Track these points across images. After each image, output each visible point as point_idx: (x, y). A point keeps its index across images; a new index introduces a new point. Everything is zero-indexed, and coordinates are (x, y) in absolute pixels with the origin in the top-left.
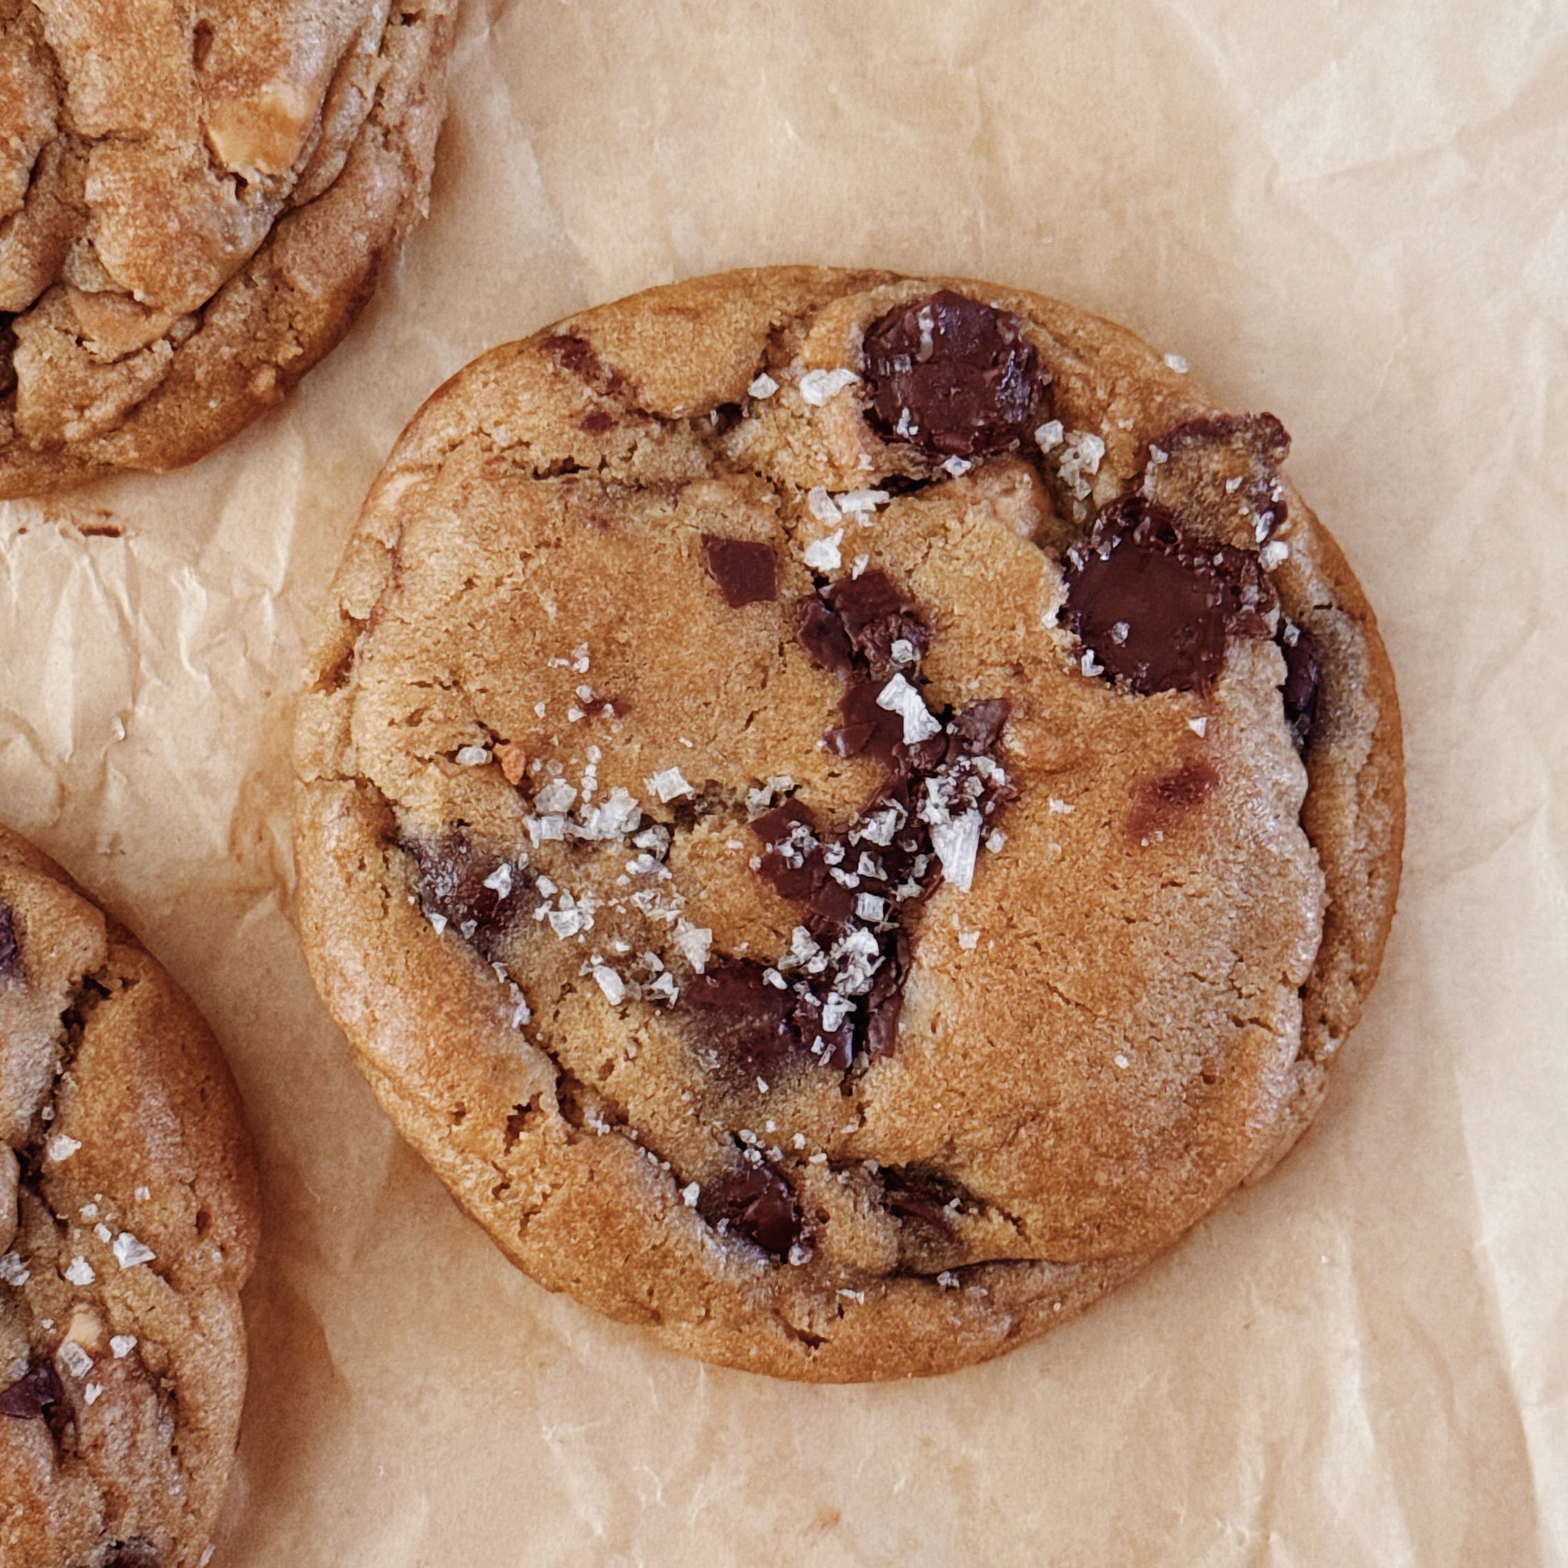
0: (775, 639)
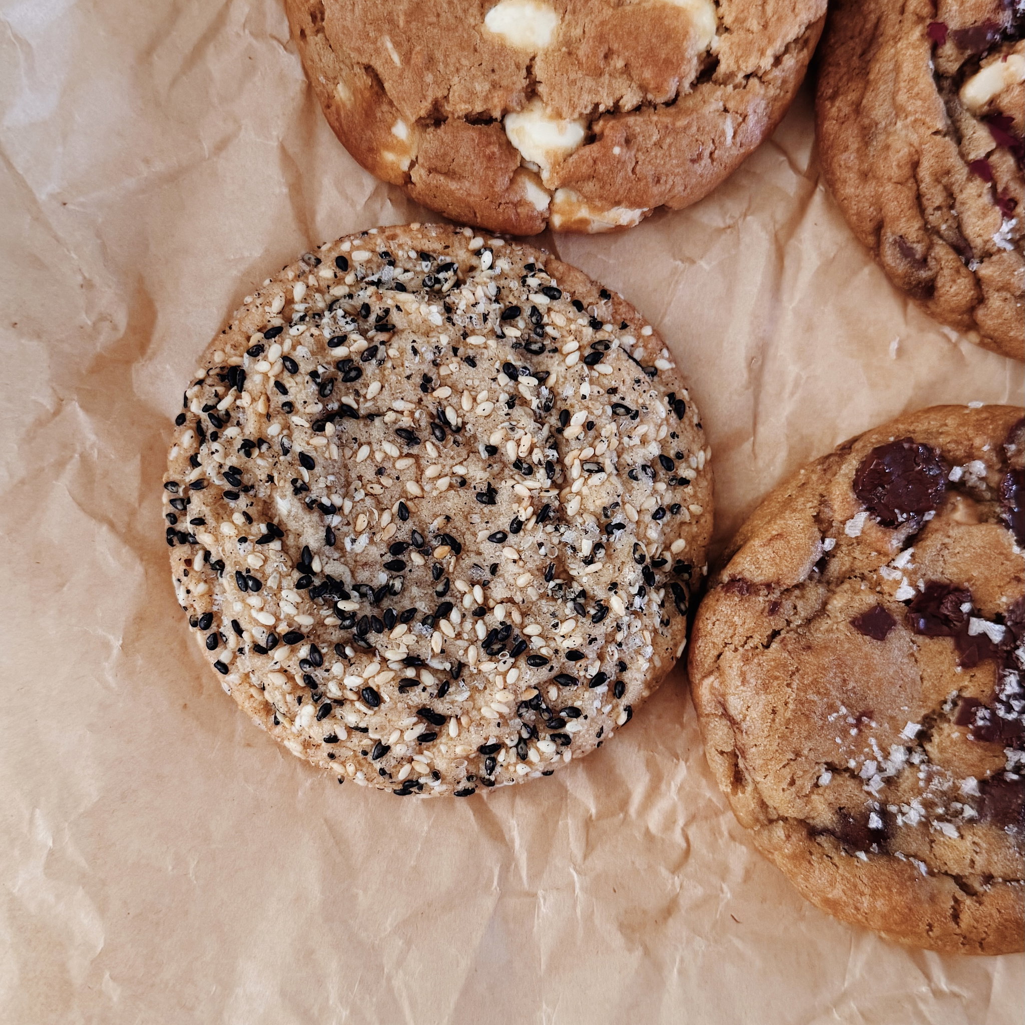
0: (908, 639)
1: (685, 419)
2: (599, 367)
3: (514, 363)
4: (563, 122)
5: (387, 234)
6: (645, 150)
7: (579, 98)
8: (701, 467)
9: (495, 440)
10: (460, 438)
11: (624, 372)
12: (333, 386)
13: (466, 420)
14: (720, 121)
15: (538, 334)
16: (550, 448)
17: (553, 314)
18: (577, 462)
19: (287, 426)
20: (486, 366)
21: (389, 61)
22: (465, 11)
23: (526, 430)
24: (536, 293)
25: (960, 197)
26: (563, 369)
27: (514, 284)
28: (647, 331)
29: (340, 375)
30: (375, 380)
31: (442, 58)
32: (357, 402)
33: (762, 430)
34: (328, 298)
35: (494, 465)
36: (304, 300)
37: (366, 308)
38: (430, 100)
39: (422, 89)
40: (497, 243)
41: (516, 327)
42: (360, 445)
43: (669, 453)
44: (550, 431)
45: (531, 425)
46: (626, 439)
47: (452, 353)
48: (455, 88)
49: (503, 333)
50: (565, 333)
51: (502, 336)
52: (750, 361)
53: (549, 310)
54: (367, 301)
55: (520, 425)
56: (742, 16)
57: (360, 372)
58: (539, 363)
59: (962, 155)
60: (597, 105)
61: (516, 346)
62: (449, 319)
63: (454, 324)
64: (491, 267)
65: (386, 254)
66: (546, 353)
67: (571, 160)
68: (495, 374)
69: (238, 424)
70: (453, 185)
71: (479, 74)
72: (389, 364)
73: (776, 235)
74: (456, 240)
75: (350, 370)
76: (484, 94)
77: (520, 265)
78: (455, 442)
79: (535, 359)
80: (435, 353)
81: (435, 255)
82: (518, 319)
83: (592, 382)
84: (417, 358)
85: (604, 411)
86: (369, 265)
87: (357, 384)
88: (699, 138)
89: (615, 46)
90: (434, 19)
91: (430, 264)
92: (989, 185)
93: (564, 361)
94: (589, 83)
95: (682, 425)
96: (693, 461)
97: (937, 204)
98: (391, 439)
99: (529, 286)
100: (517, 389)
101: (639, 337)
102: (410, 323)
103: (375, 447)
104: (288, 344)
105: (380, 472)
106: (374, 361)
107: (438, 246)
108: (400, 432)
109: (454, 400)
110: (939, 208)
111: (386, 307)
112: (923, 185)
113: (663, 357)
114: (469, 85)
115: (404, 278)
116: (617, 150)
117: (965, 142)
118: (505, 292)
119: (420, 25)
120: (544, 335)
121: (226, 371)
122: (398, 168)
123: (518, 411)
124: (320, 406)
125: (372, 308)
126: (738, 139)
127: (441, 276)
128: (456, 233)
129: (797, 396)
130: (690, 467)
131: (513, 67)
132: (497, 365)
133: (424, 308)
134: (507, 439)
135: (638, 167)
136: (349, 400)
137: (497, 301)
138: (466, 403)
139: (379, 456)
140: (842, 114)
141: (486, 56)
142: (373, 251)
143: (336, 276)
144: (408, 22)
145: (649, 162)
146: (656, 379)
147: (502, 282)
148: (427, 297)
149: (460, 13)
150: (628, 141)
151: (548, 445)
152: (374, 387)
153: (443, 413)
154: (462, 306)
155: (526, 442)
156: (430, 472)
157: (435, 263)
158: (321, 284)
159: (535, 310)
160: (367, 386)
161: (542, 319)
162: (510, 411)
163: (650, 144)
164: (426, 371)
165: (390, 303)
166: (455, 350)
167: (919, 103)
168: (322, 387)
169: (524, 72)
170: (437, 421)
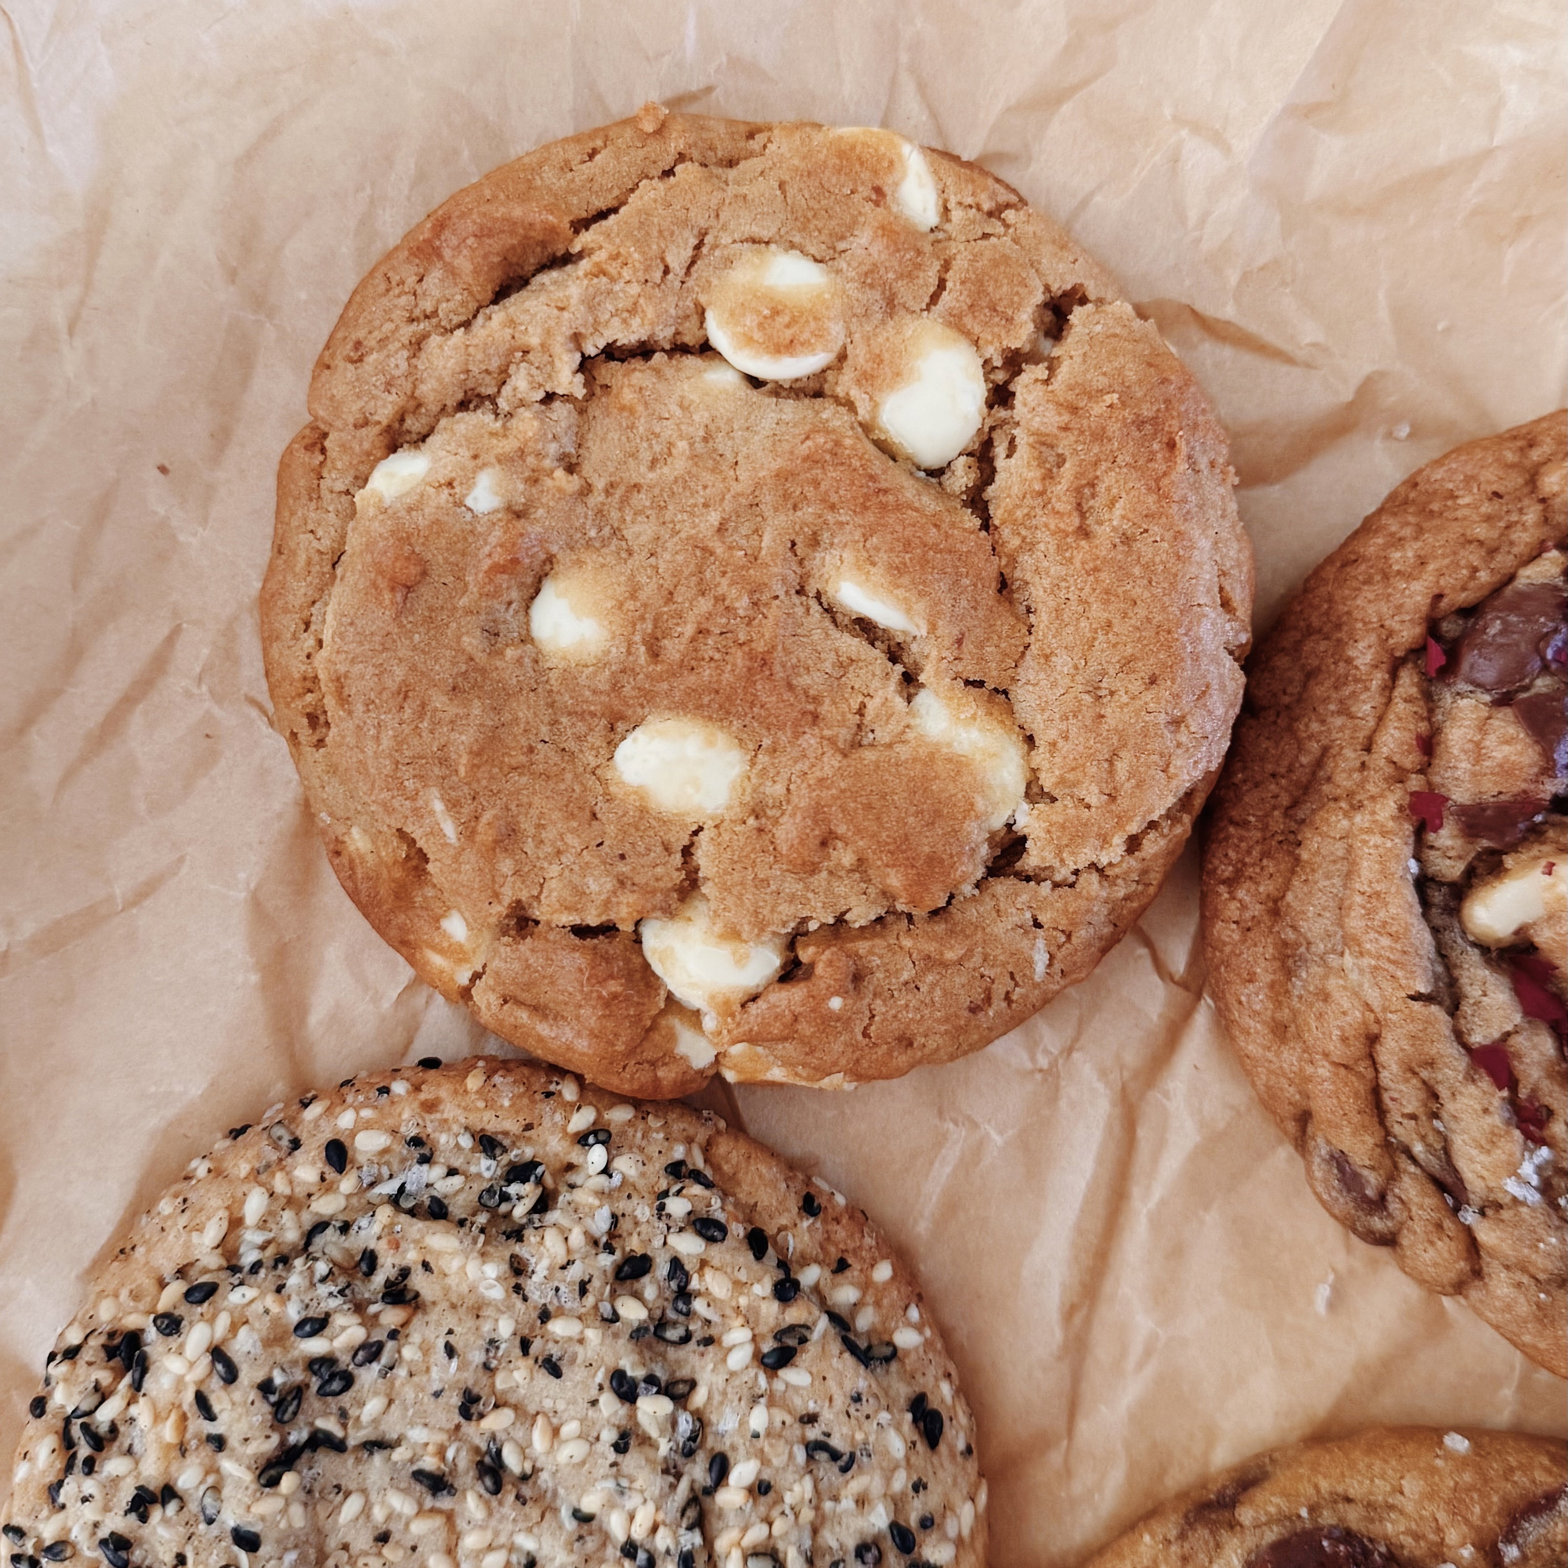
1: (943, 1448)
2: (789, 1375)
3: (629, 1373)
4: (742, 949)
5: (423, 1096)
6: (887, 994)
7: (772, 911)
8: (966, 1532)
9: (590, 1504)
10: (526, 1491)
11: (831, 1383)
12: (299, 1406)
13: (538, 1465)
14: (1025, 944)
15: (680, 1312)
16: (690, 1528)
17: (708, 1273)
18: (736, 1555)
19: (213, 1469)
20: (578, 1378)
21: (436, 832)
22: (580, 738)
23: (647, 1495)
24: (681, 1230)
25: (1450, 1107)
26: (719, 1380)
27: (644, 1211)
28: (883, 1272)
29: (315, 1383)
30: (376, 1394)
31: (532, 831)
32: (344, 1426)
33: (1084, 1427)
34: (307, 1220)
35: (588, 1539)
36: (263, 1224)
37: (370, 1260)
38: (506, 901)
39: (494, 881)
40: (620, 1115)
41: (638, 1296)
42: (347, 1494)
43: (907, 1520)
44: (692, 1489)
45: (656, 1483)
46: (828, 1505)
47: (518, 1352)
48: (553, 884)
49: (615, 1312)
50: (728, 1312)
51: (615, 1318)
52: (1069, 1313)
53: (704, 1263)
54: (372, 1245)
55: (637, 1485)
56: (1071, 776)
57: (348, 1380)
58: (678, 1362)
59: (1459, 1036)
60: (804, 921)
61: (638, 1334)
62: (518, 1288)
63: (525, 1299)
64: (606, 1171)
65: (416, 1142)
66: (692, 1345)
67: (753, 1008)
68: (594, 1393)
69: (130, 1451)
70: (544, 1029)
71: (596, 861)
72: (401, 1372)
73: (1124, 1089)
74: (546, 1108)
75: (332, 1377)
76: (603, 897)
77: (657, 1165)
78: (518, 1497)
79: (672, 1353)
80: (488, 1351)
81: (506, 1142)
82: (646, 1279)
83: (771, 1404)
84: (455, 1363)
85: (791, 1456)
86: (387, 1157)
87: (346, 1399)
88: (986, 973)
89: (841, 829)
90: (523, 759)
91: (493, 1163)
92: (1505, 1093)
93: (724, 1360)
94: (792, 885)
95: (935, 1460)
96: (951, 1529)
97: (1409, 1110)
98: (403, 1485)
99: (669, 1216)
100: (632, 1416)
101: (866, 1285)
102: (446, 1290)
103: (373, 1497)
104: (223, 1322)
105: (383, 1538)
106: (376, 1367)
107: (512, 1125)
108: (419, 1475)
109: (519, 1434)
110: (1413, 1117)
111: (404, 1263)
112: (1384, 1075)
113: (909, 1324)
114: (576, 879)
115: (446, 1187)
116: (836, 1003)
117: (1466, 1008)
118: (625, 1225)
119: (496, 770)
120: (688, 1314)
121: (117, 1341)
122: (452, 979)
123: (632, 1461)
124: (275, 1439)
125: (381, 1261)
126: (1057, 966)
127: (513, 1189)
128: (549, 1095)
129: (1150, 1370)
130: (944, 1537)
131: (659, 849)
132: (600, 1376)
133: (473, 1268)
134: (610, 1505)
135: (873, 1028)
136: (329, 1424)
137: (609, 1249)
138: (539, 1440)
139: (378, 1514)
140: (1248, 915)
141: (611, 829)
142: (394, 1132)
143: (323, 1179)
144: (474, 767)
145: (895, 1017)
146: (894, 1366)
147: (622, 1206)
148: (482, 1237)
149: (571, 745)
150: (858, 978)
151: (684, 1525)
152: (373, 1407)
153: (499, 1452)
154: (541, 1269)
155: (644, 1517)
156: (471, 1541)
157: (505, 1159)
158: (297, 1190)
159: (676, 1264)
160: (362, 1404)
161: (688, 1282)
162: (620, 1458)
163: (895, 983)
164: (470, 1383)
165: (412, 1257)
166: (525, 1345)
167: (1385, 941)
168: (279, 1408)
169: (677, 859)
170: (487, 1460)
